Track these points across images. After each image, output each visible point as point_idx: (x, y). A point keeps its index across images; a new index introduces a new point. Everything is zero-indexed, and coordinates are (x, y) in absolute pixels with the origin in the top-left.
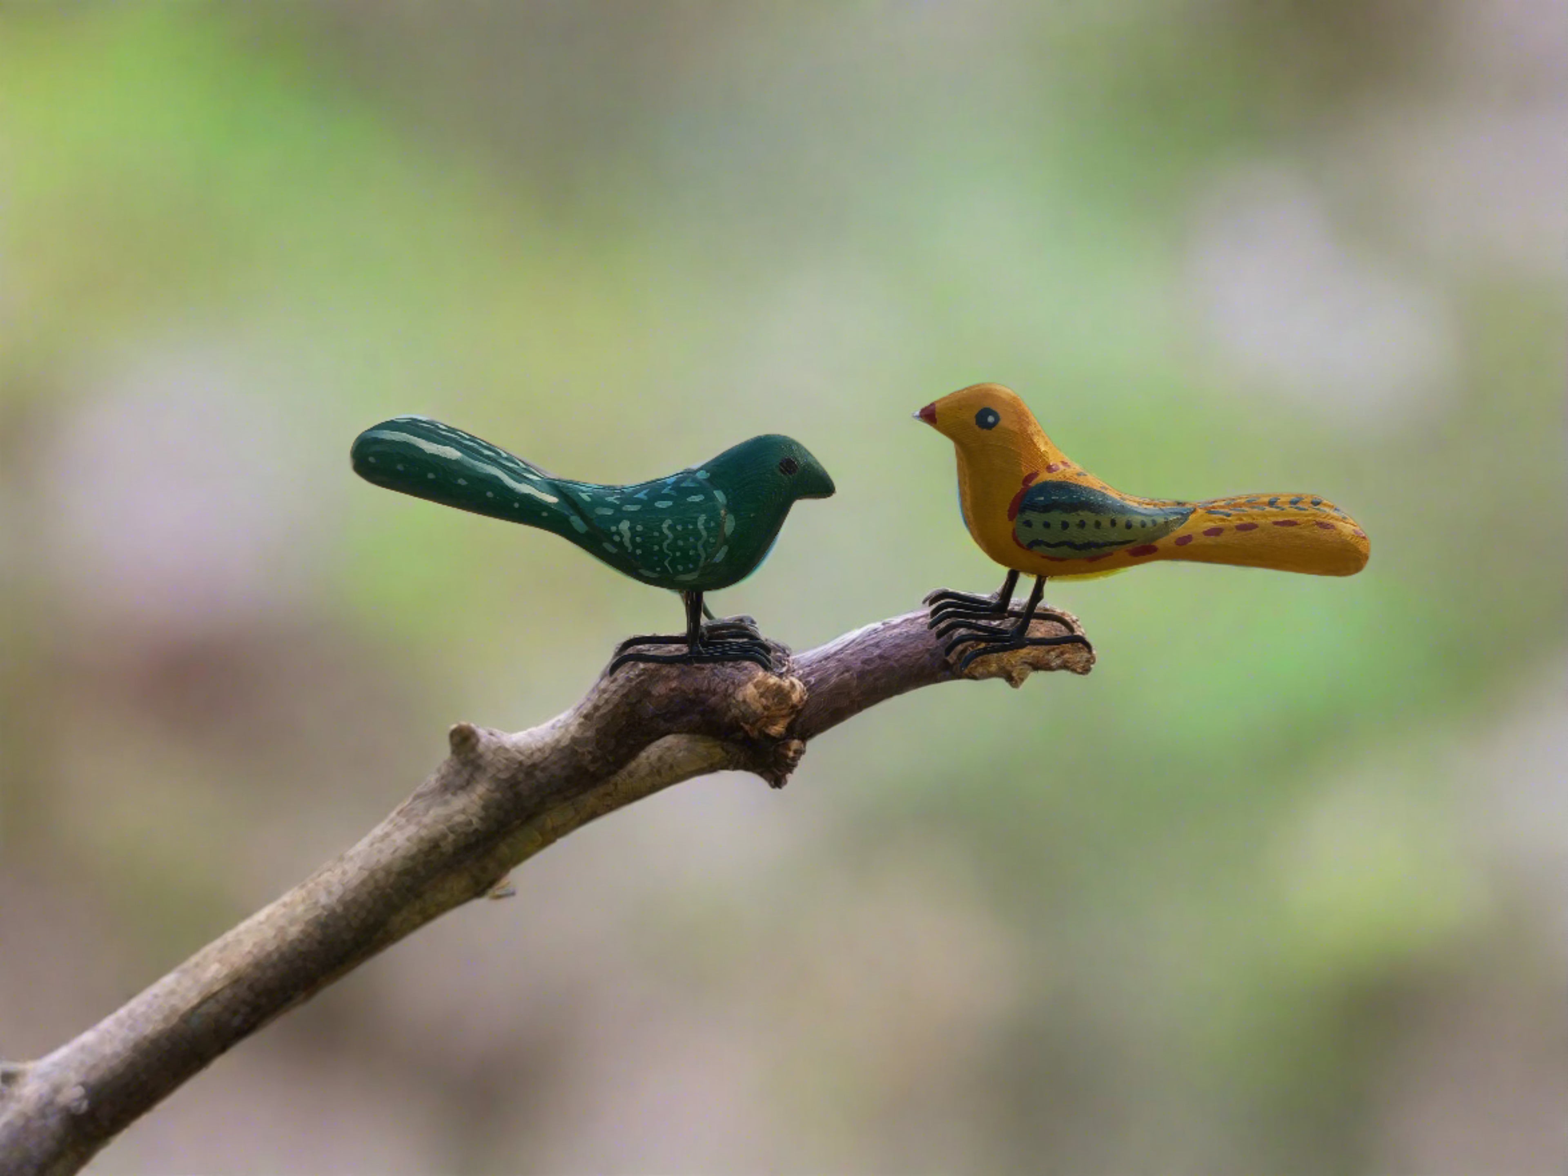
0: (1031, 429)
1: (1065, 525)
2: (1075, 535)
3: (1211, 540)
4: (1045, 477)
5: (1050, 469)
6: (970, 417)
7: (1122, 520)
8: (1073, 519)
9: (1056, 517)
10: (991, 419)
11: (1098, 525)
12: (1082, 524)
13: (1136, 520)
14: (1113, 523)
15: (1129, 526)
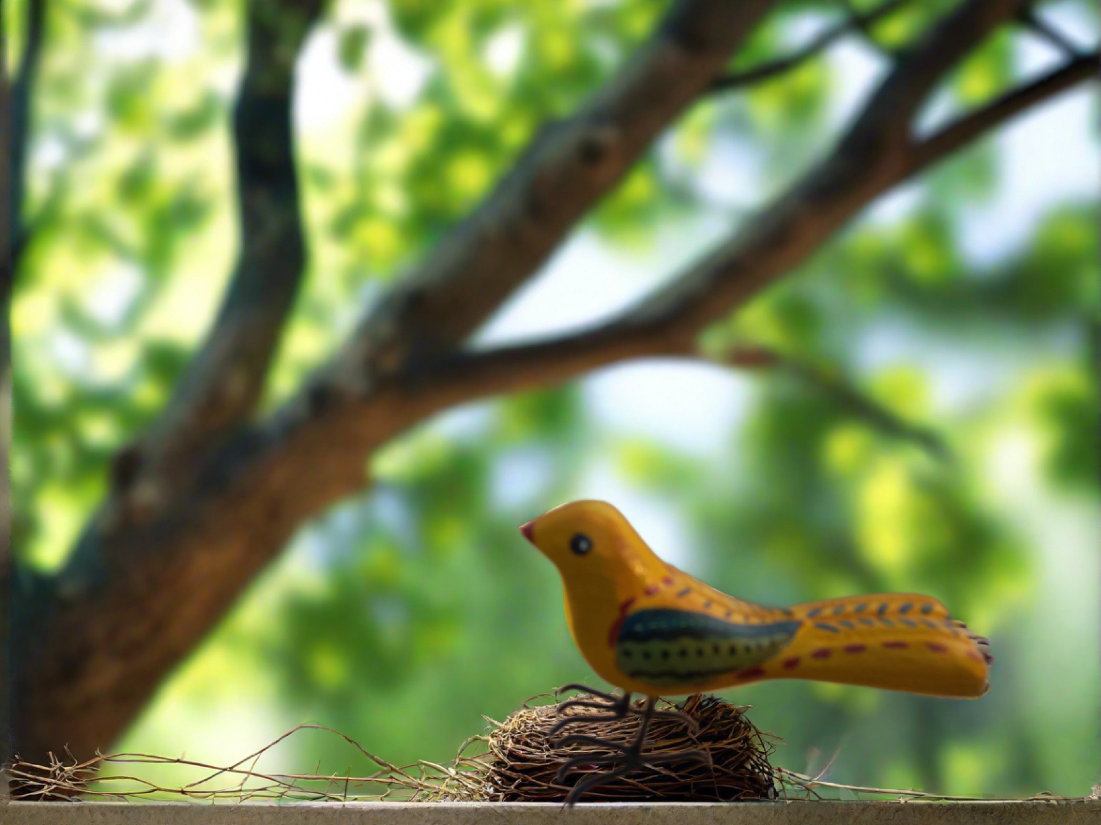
0: (627, 553)
1: (665, 655)
2: (676, 663)
3: (819, 663)
4: (644, 603)
5: (649, 592)
6: (563, 541)
7: (724, 646)
8: (673, 647)
9: (656, 646)
10: (583, 546)
11: (700, 653)
12: (683, 653)
13: (741, 642)
14: (716, 650)
15: (733, 651)
